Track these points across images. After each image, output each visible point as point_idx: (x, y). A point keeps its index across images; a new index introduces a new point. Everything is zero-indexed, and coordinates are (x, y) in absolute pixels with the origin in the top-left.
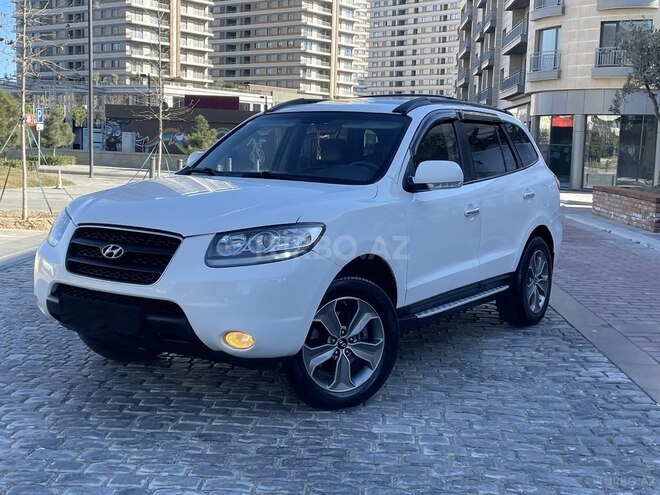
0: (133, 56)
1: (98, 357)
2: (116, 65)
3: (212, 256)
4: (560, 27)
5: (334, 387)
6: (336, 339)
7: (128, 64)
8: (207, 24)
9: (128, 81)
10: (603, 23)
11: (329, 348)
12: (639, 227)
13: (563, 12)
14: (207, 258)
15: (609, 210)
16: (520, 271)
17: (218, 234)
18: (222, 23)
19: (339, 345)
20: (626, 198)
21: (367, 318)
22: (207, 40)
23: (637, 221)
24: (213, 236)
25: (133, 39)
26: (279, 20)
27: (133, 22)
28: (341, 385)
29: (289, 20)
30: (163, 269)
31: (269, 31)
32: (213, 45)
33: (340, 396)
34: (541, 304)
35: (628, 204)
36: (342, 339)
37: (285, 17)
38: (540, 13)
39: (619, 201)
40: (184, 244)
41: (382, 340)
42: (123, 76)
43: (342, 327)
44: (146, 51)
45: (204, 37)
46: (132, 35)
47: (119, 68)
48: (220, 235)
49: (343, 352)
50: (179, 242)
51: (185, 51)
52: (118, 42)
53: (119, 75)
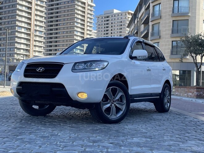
0: (17, 52)
1: (28, 115)
2: (11, 56)
3: (74, 69)
4: (159, 42)
5: (110, 116)
6: (111, 100)
7: (15, 55)
8: (43, 43)
9: (15, 61)
10: (172, 41)
11: (109, 103)
12: (191, 97)
13: (160, 38)
14: (72, 70)
15: (180, 93)
16: (162, 94)
17: (75, 63)
18: (48, 42)
19: (112, 103)
20: (186, 89)
21: (120, 94)
22: (42, 48)
23: (190, 96)
24: (74, 63)
25: (18, 47)
26: (67, 42)
27: (18, 41)
28: (113, 115)
29: (70, 42)
30: (58, 73)
31: (63, 45)
32: (45, 49)
33: (113, 119)
34: (168, 106)
35: (187, 90)
36: (113, 101)
37: (69, 41)
38: (153, 38)
39: (184, 90)
40: (65, 66)
41: (125, 102)
42: (13, 59)
43: (113, 97)
44: (22, 51)
45: (42, 47)
46: (17, 45)
47: (12, 56)
48: (76, 63)
49: (113, 105)
50: (63, 65)
51: (35, 51)
52: (12, 48)
53: (12, 59)
